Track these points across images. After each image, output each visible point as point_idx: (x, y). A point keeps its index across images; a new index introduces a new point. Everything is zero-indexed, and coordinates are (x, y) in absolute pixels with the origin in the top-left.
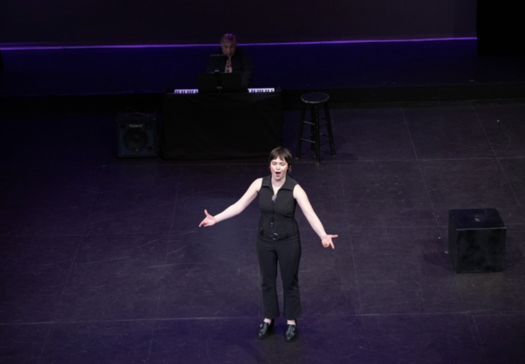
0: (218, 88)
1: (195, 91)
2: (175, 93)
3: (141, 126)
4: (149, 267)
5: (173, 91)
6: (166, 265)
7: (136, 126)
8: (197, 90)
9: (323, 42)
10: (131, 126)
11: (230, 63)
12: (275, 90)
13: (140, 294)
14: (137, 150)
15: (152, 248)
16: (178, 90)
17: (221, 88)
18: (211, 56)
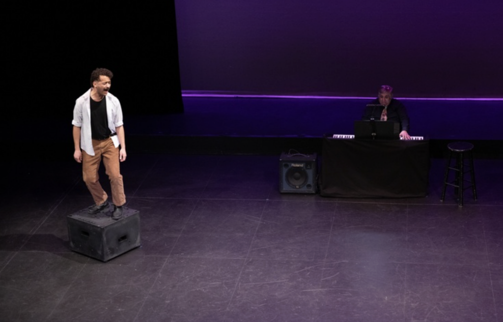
0: (372, 134)
1: (351, 136)
2: (334, 137)
3: (302, 165)
4: (304, 291)
5: (332, 136)
6: (320, 289)
7: (298, 165)
8: (354, 136)
9: (468, 99)
10: (293, 165)
11: (386, 112)
12: (424, 138)
13: (296, 314)
14: (297, 187)
15: (308, 274)
16: (336, 135)
17: (375, 134)
18: (367, 105)
